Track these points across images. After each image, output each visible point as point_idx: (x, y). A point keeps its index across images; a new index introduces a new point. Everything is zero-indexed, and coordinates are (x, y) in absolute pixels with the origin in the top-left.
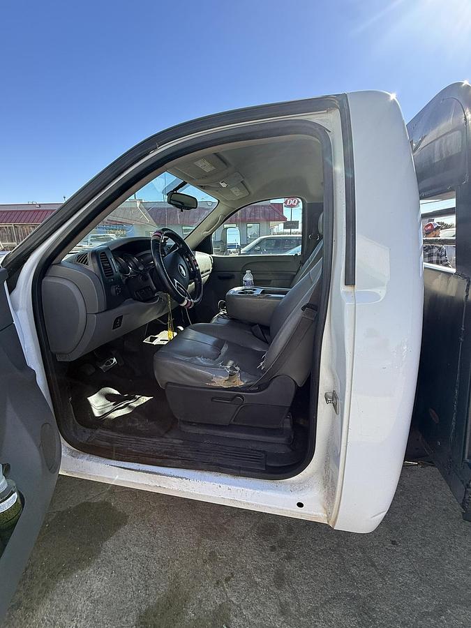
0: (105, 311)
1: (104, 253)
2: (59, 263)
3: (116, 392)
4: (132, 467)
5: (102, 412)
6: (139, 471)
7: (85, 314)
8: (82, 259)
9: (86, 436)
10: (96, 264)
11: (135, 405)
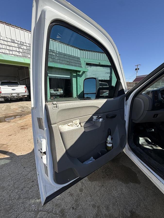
0: (150, 110)
1: (157, 91)
2: (141, 94)
3: (150, 141)
4: (144, 164)
5: (142, 144)
6: (146, 167)
7: (143, 110)
8: (148, 93)
9: (134, 147)
10: (152, 95)
11: (155, 148)
